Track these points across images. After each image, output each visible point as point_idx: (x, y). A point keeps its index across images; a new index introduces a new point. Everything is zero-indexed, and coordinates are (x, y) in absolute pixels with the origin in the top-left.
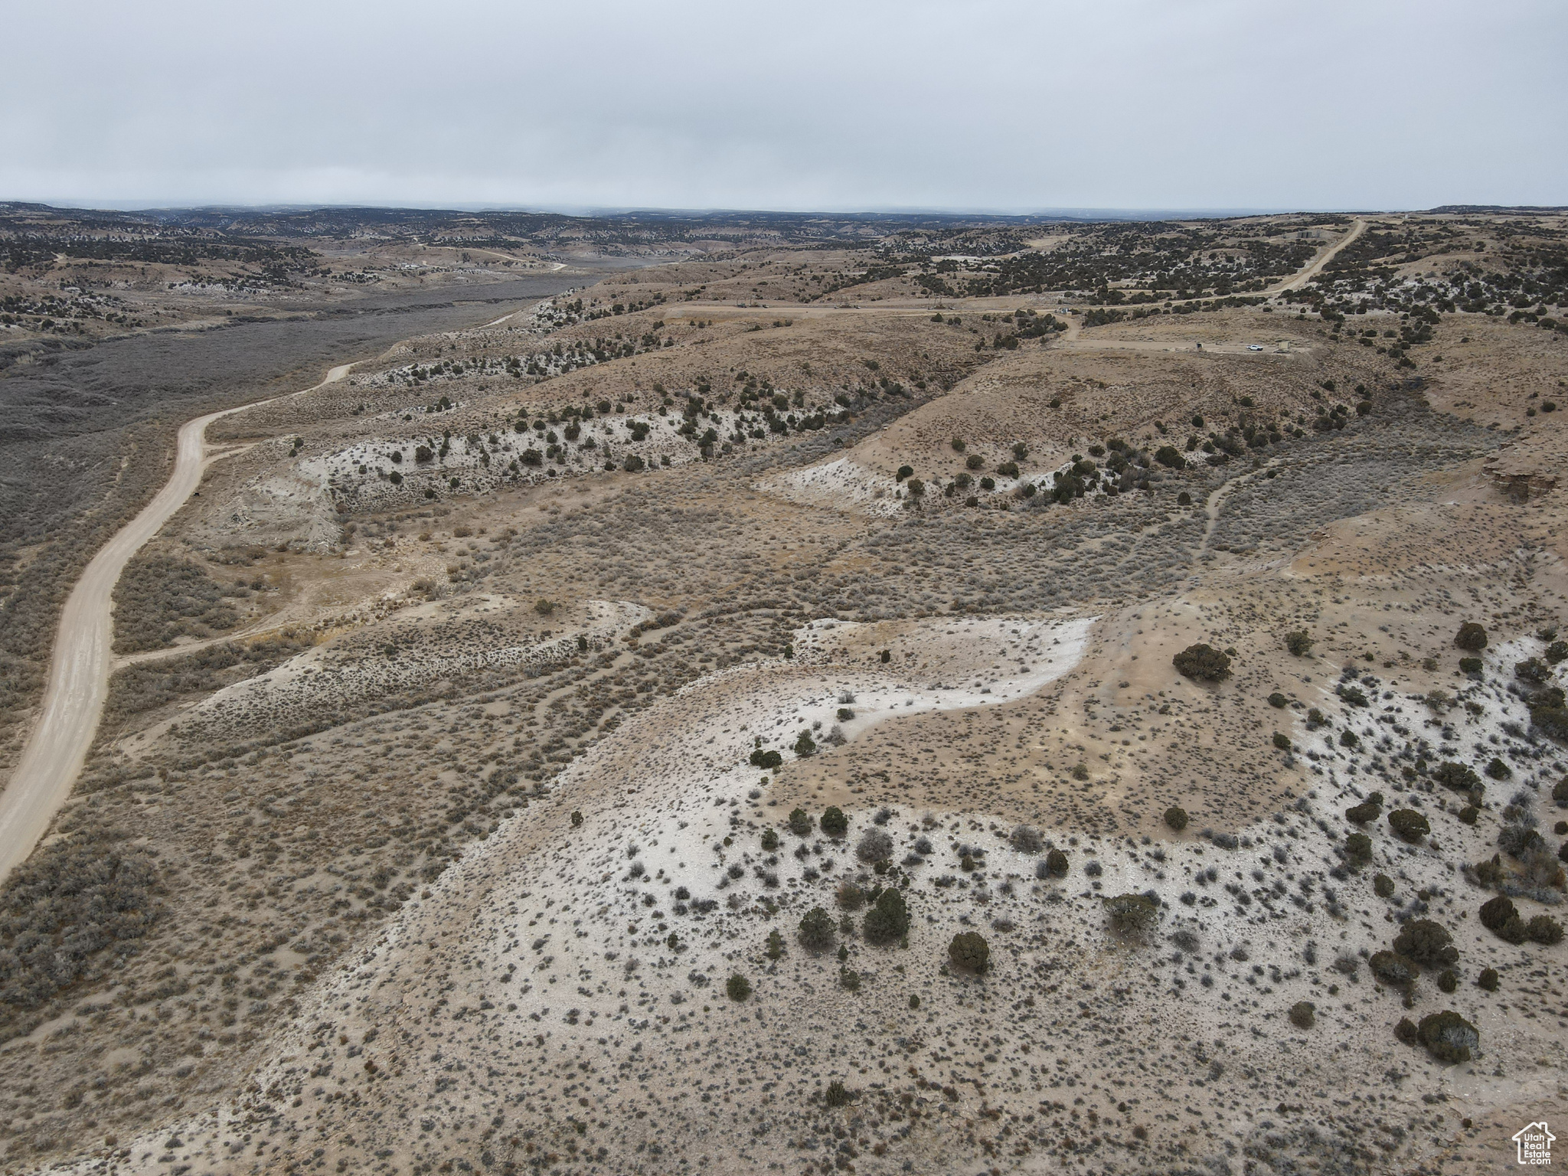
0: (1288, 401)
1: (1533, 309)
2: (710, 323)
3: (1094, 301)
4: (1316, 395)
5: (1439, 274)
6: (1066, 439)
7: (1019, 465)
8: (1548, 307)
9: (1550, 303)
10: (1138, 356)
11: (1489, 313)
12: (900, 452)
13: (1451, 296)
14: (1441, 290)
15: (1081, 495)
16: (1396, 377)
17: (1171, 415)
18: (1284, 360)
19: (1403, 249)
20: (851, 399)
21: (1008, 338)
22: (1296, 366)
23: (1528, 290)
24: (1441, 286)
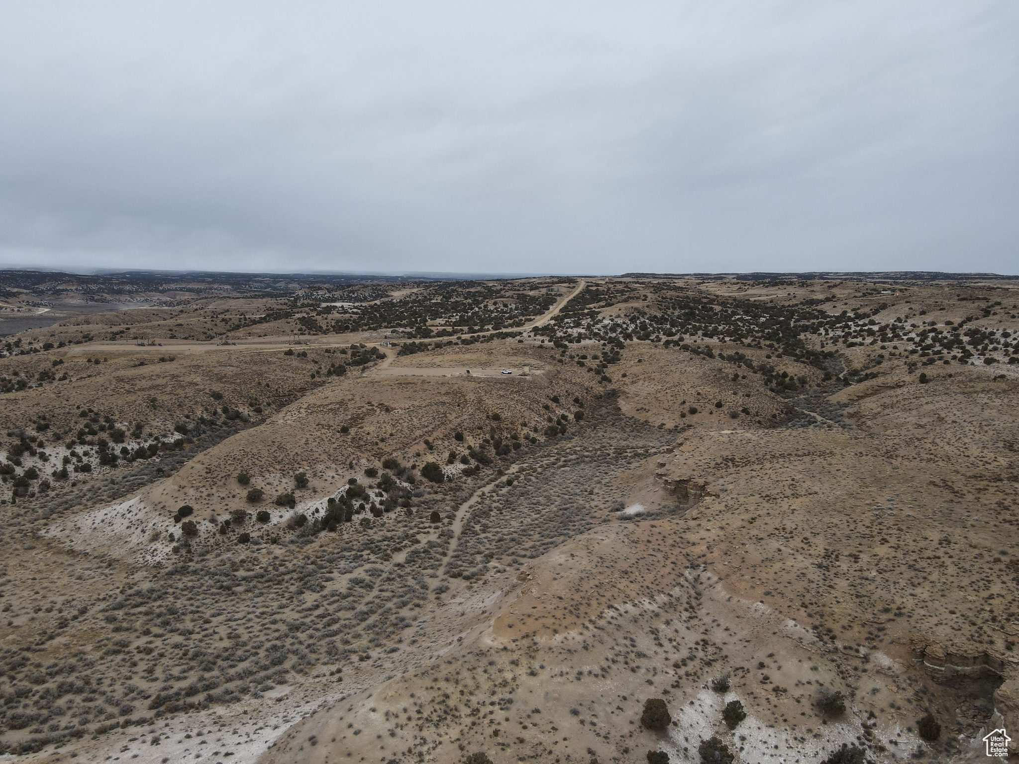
0: (527, 414)
1: (676, 338)
2: (106, 360)
3: (410, 336)
4: (546, 407)
5: (622, 315)
6: (348, 462)
7: (298, 494)
8: (684, 336)
9: (685, 334)
10: (423, 382)
11: (652, 341)
12: (186, 490)
13: (630, 329)
14: (625, 326)
15: (349, 520)
16: (599, 389)
17: (438, 433)
18: (525, 380)
19: (605, 299)
20: (191, 426)
21: (340, 366)
22: (534, 385)
23: (673, 325)
24: (624, 323)
